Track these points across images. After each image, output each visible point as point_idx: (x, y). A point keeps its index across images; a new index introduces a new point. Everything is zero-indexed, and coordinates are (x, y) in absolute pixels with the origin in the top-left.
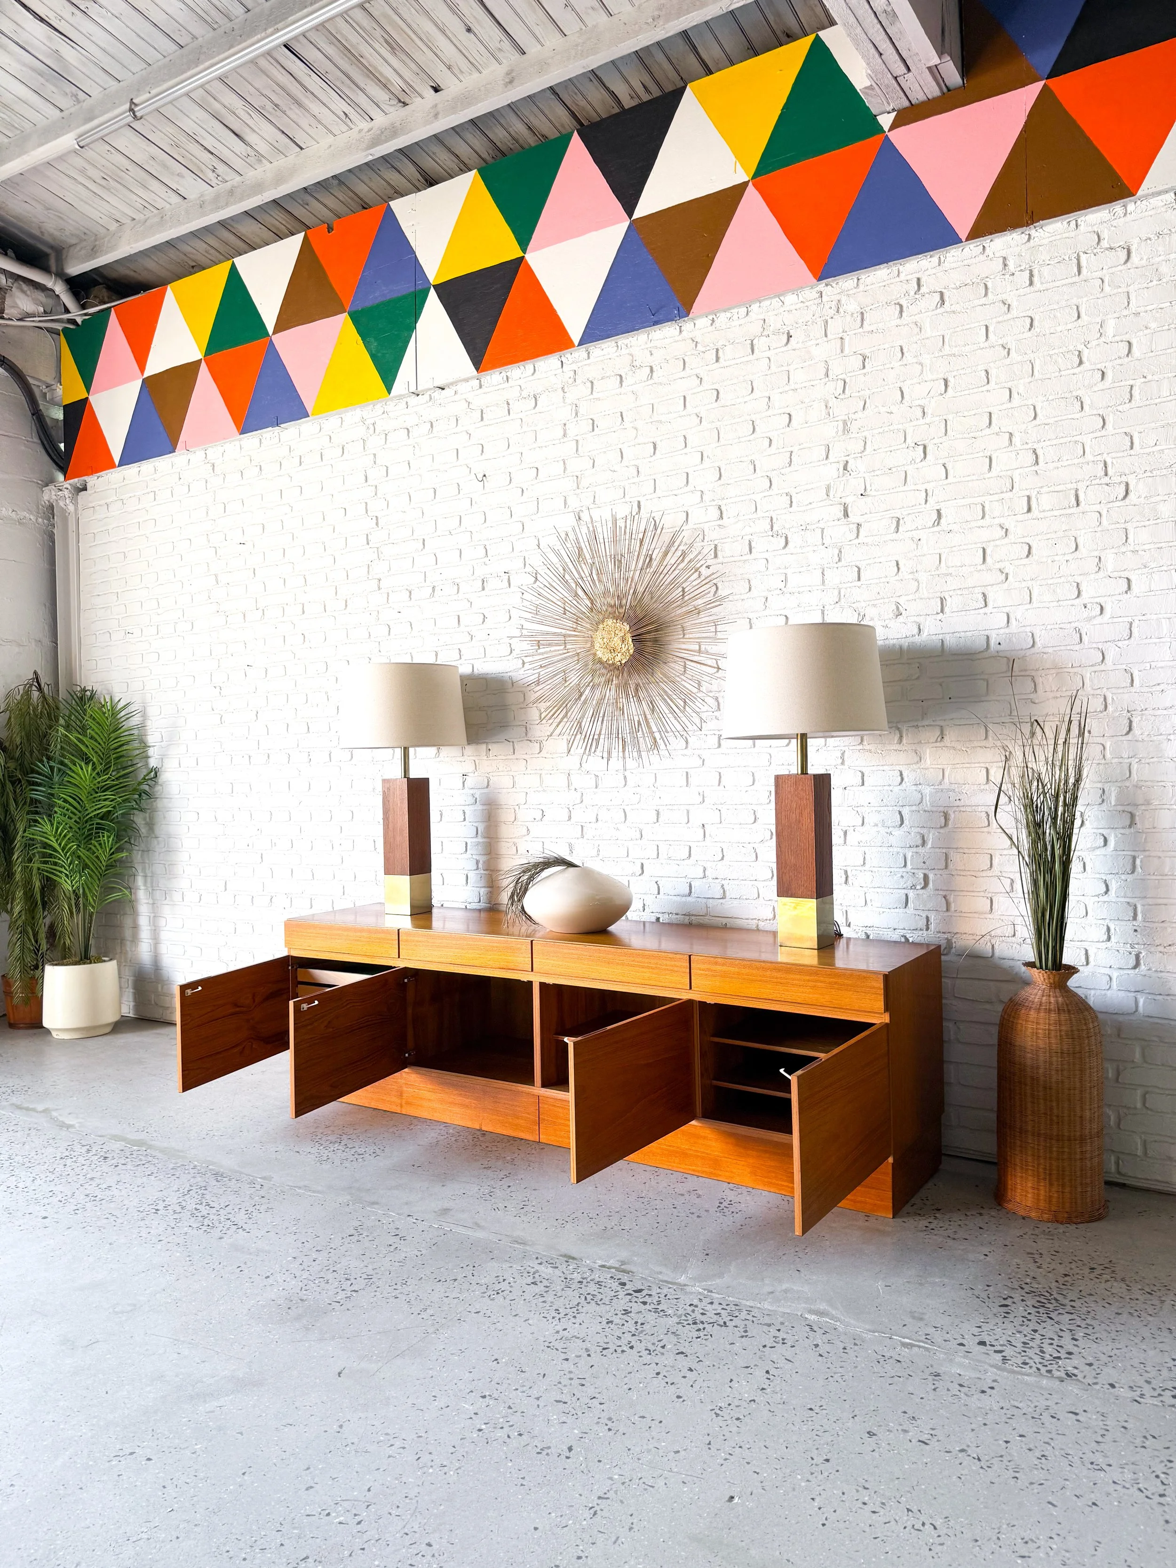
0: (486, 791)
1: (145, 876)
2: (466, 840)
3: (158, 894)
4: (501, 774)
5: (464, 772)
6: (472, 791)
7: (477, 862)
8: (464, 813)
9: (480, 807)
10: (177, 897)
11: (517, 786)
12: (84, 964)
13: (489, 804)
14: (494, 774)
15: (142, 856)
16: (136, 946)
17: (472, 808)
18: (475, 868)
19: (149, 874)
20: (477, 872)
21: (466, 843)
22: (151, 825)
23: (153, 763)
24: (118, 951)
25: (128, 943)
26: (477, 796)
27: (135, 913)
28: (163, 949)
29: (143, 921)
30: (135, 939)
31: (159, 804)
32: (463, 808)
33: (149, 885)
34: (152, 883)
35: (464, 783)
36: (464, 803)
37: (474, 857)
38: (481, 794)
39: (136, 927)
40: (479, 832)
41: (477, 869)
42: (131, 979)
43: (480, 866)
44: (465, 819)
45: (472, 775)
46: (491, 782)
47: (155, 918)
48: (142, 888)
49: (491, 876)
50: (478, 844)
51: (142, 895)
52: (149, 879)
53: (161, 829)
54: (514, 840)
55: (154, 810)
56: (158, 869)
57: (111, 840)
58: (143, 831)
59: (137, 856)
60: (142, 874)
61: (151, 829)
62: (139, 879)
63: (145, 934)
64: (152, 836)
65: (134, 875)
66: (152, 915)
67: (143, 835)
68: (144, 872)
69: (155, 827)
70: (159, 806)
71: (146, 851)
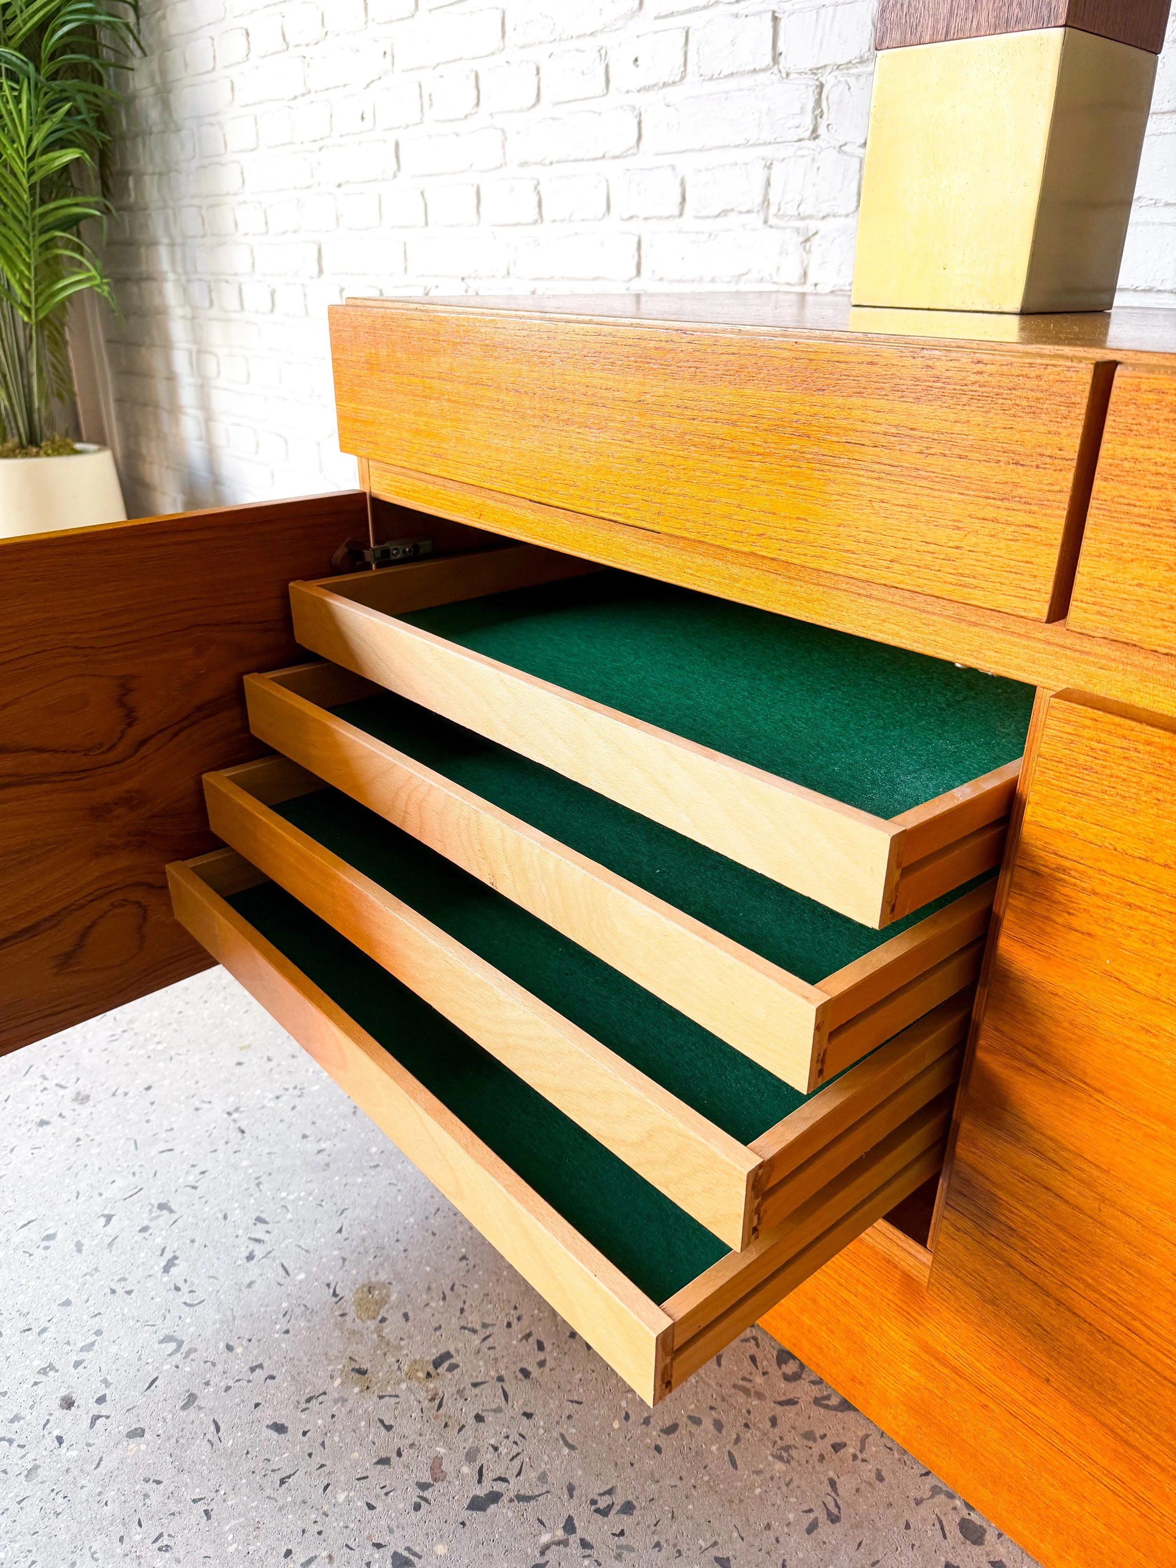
1: (172, 245)
3: (196, 289)
10: (230, 300)
12: (26, 455)
15: (159, 188)
16: (177, 422)
19: (179, 240)
24: (154, 434)
25: (164, 416)
27: (167, 345)
28: (220, 439)
29: (181, 362)
30: (175, 410)
33: (180, 270)
34: (184, 260)
39: (171, 377)
47: (200, 352)
48: (171, 276)
51: (171, 294)
52: (178, 250)
53: (185, 101)
55: (165, 46)
56: (190, 220)
57: (24, 106)
58: (155, 114)
59: (152, 192)
60: (165, 240)
61: (166, 106)
62: (163, 252)
63: (187, 396)
64: (170, 125)
65: (153, 243)
66: (194, 348)
67: (155, 129)
68: (169, 234)
69: (172, 97)
70: (173, 30)
71: (166, 172)
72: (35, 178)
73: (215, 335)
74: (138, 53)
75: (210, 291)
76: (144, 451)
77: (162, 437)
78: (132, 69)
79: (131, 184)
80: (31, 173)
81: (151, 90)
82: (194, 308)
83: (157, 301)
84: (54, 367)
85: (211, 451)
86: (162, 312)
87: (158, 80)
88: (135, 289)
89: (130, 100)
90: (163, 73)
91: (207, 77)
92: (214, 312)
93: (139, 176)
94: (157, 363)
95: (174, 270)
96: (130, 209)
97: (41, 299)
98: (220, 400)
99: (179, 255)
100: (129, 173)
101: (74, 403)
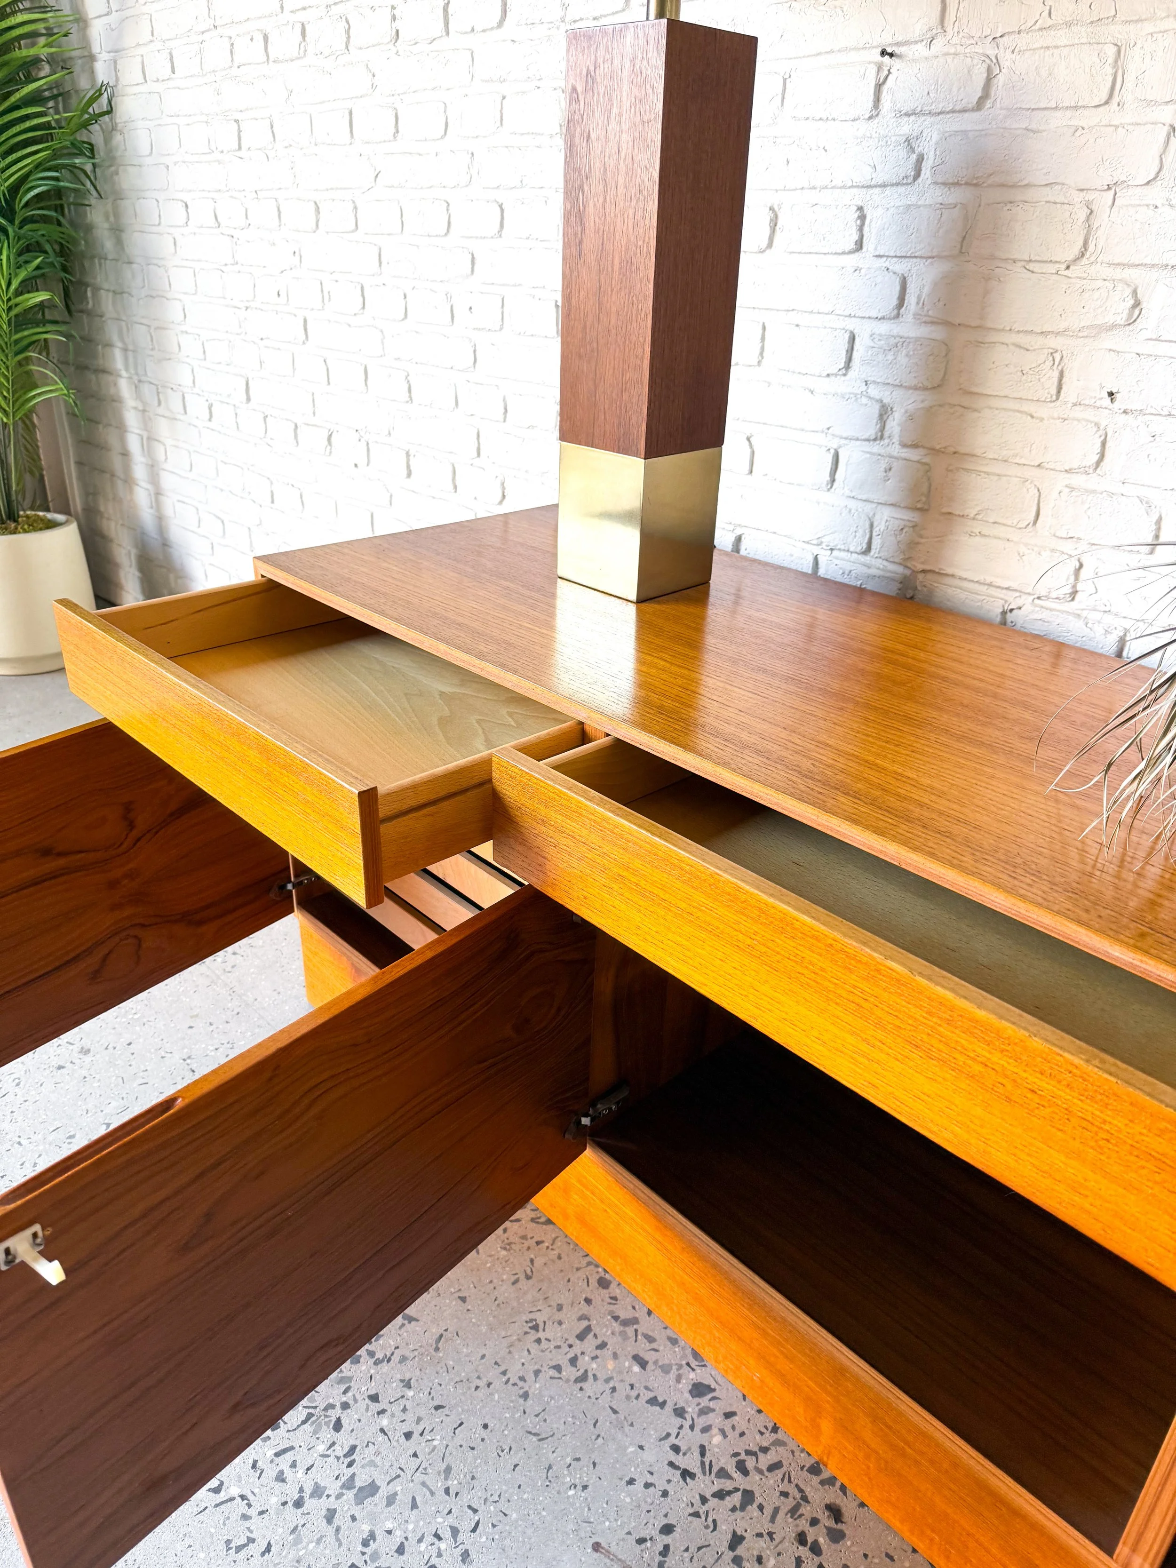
0: (969, 122)
1: (125, 350)
2: (852, 325)
3: (146, 389)
4: (1061, 37)
5: (886, 40)
6: (907, 127)
7: (884, 412)
8: (862, 218)
9: (937, 195)
10: (175, 404)
11: (1128, 93)
13: (973, 184)
14: (1023, 41)
15: (114, 303)
16: (131, 491)
17: (896, 198)
18: (872, 432)
19: (131, 347)
20: (876, 448)
21: (852, 339)
22: (117, 230)
23: (102, 73)
24: (110, 496)
25: (120, 484)
26: (928, 147)
27: (121, 428)
28: (168, 511)
29: (134, 444)
30: (129, 481)
31: (128, 179)
32: (858, 197)
33: (132, 371)
34: (136, 364)
35: (879, 87)
36: (864, 175)
37: (874, 391)
38: (945, 137)
39: (125, 454)
40: (911, 299)
41: (880, 436)
42: (134, 552)
43: (894, 425)
44: (859, 245)
45: (921, 50)
46: (1000, 80)
47: (150, 440)
48: (124, 373)
49: (927, 469)
50: (897, 344)
51: (125, 388)
52: (130, 354)
53: (135, 242)
54: (1053, 342)
55: (118, 196)
56: (140, 334)
58: (109, 245)
59: (107, 304)
60: (119, 344)
61: (119, 242)
62: (118, 354)
63: (139, 472)
64: (123, 258)
65: (109, 345)
66: (145, 435)
67: (110, 257)
68: (122, 339)
69: (124, 236)
70: (125, 185)
71: (119, 293)
72: (13, 313)
73: (163, 429)
74: (94, 193)
75: (158, 393)
76: (102, 508)
77: (117, 500)
78: (90, 205)
79: (89, 294)
80: (10, 309)
81: (106, 225)
82: (144, 403)
83: (112, 391)
84: (27, 449)
85: (160, 519)
86: (117, 400)
87: (112, 219)
88: (93, 377)
89: (89, 229)
90: (117, 215)
91: (155, 229)
92: (160, 411)
93: (96, 289)
94: (112, 439)
95: (127, 369)
96: (89, 313)
97: (18, 404)
98: (168, 481)
99: (131, 360)
100: (87, 285)
101: (42, 477)
